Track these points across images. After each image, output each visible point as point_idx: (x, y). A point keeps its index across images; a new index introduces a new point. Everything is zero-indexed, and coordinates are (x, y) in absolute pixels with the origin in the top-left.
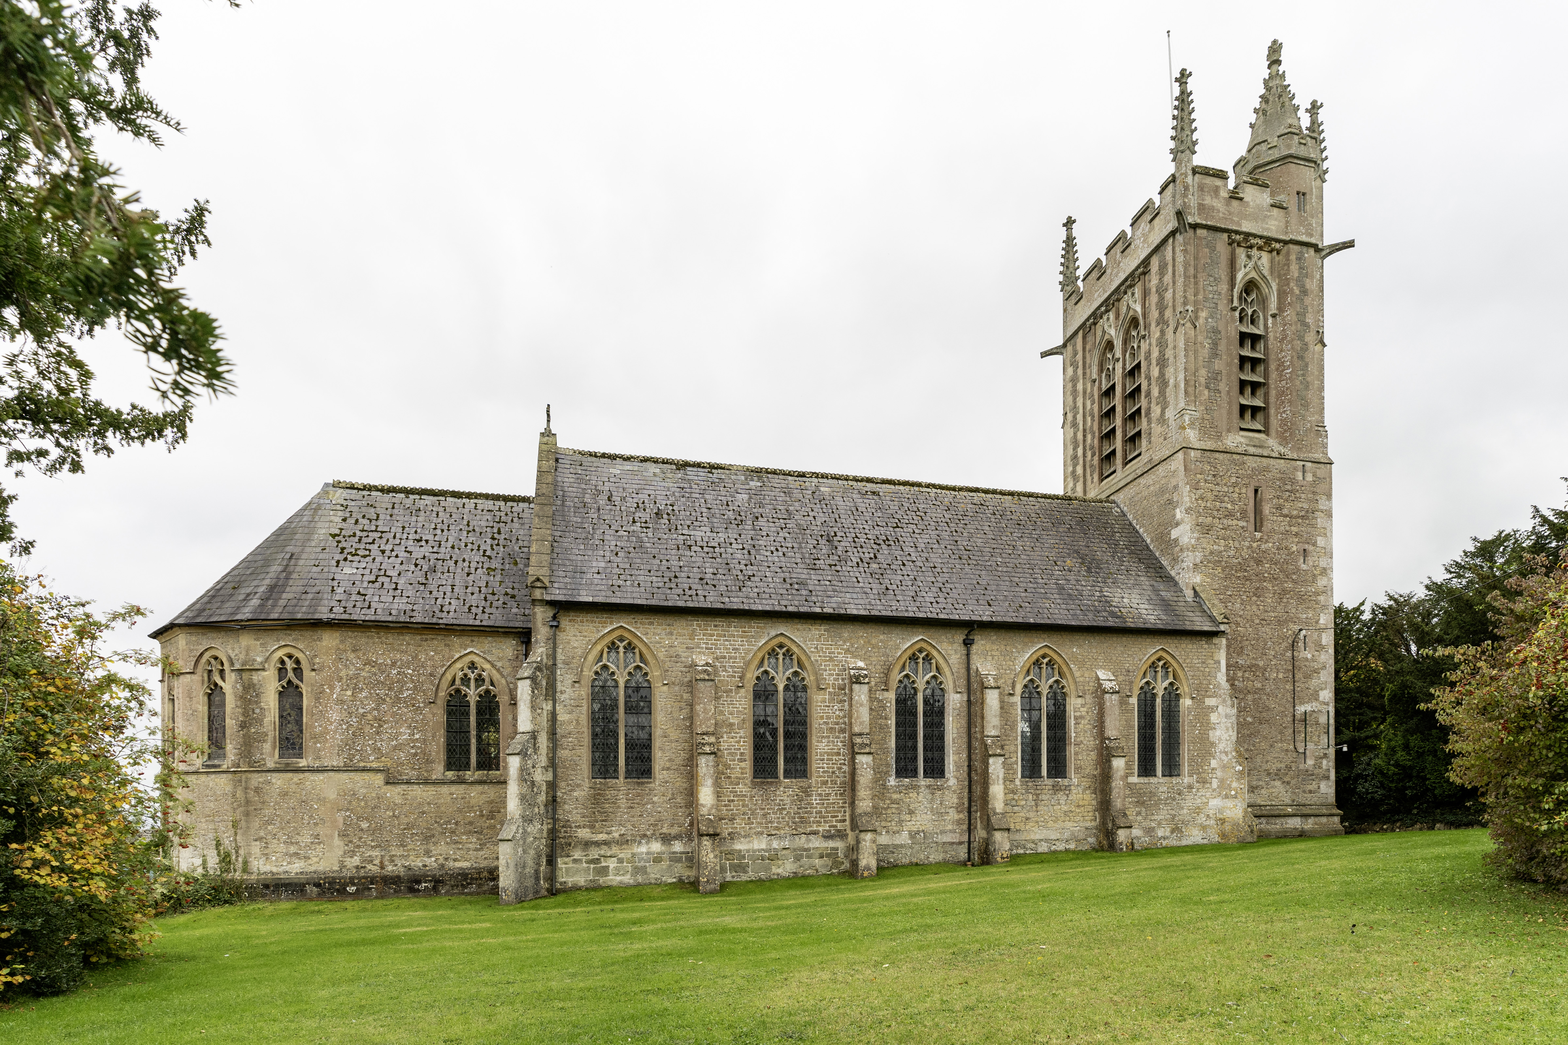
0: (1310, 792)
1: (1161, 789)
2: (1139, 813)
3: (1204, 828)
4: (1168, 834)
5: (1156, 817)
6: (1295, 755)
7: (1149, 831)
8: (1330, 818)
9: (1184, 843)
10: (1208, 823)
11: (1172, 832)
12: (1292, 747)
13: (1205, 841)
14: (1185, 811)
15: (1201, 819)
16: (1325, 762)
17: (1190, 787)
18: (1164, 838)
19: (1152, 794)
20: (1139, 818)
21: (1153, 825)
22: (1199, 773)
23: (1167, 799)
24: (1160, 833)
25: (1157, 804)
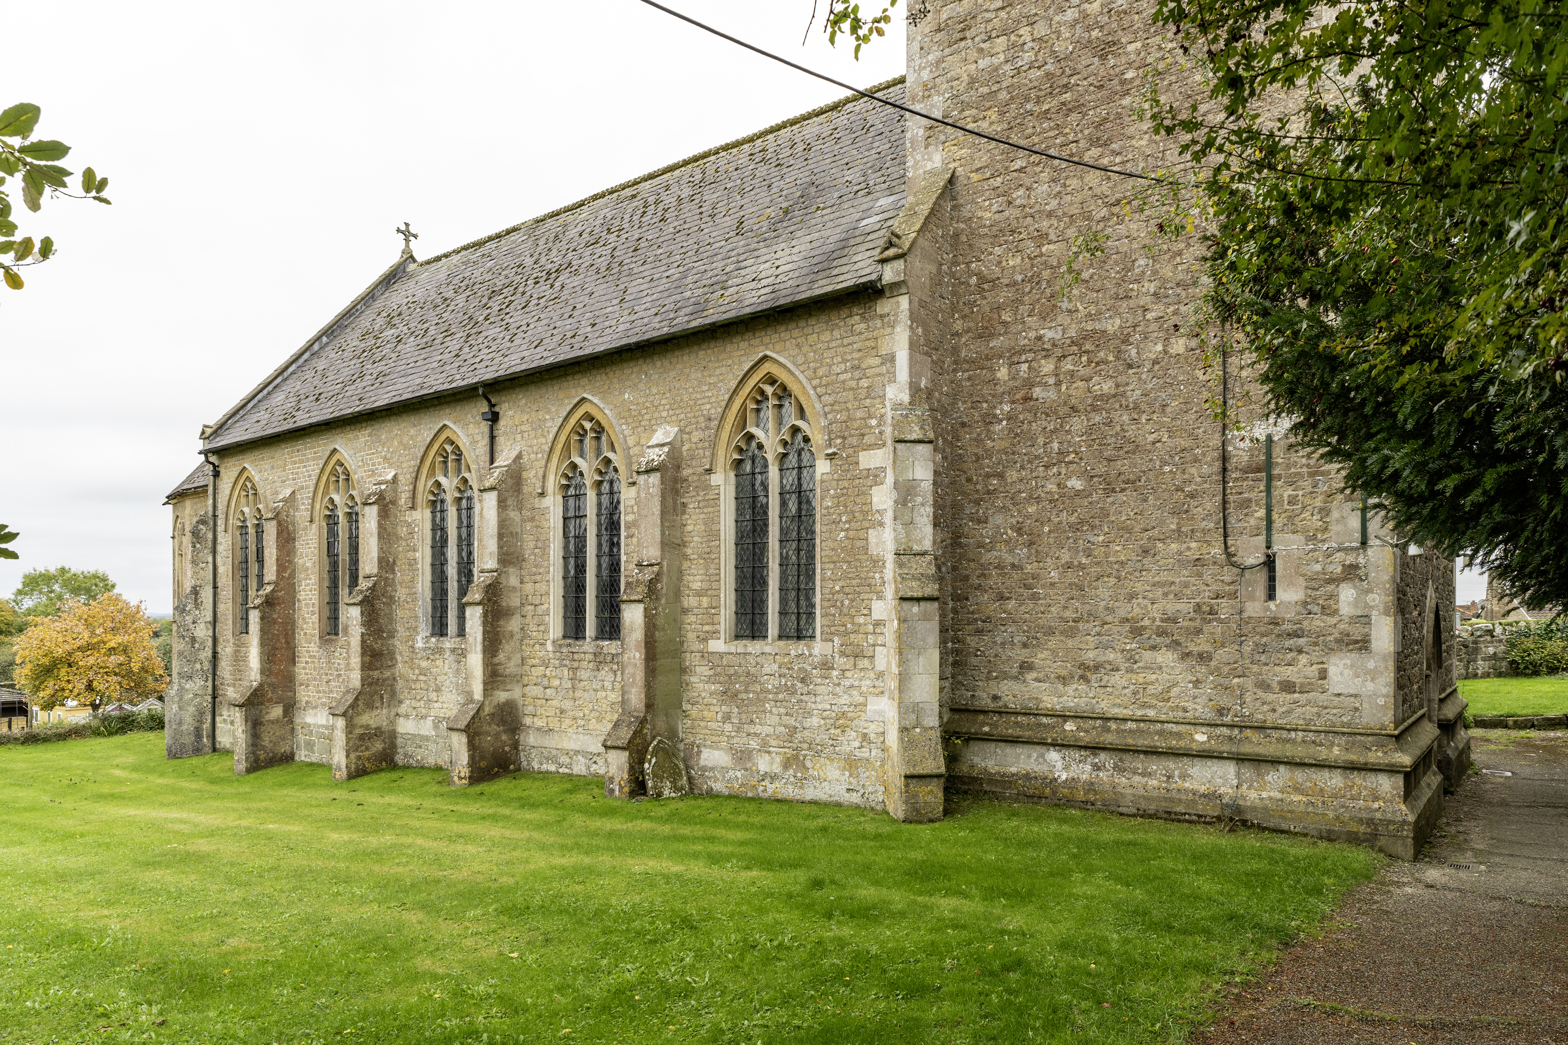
0: (1288, 687)
1: (767, 669)
2: (727, 718)
3: (852, 764)
4: (777, 768)
5: (758, 729)
6: (1228, 574)
7: (743, 757)
8: (1357, 779)
9: (810, 794)
10: (864, 753)
11: (786, 765)
12: (1217, 550)
13: (855, 798)
14: (815, 721)
15: (850, 743)
16: (1347, 594)
17: (826, 665)
18: (774, 778)
19: (752, 678)
20: (728, 727)
21: (754, 744)
22: (846, 633)
23: (778, 690)
24: (763, 764)
25: (760, 701)
